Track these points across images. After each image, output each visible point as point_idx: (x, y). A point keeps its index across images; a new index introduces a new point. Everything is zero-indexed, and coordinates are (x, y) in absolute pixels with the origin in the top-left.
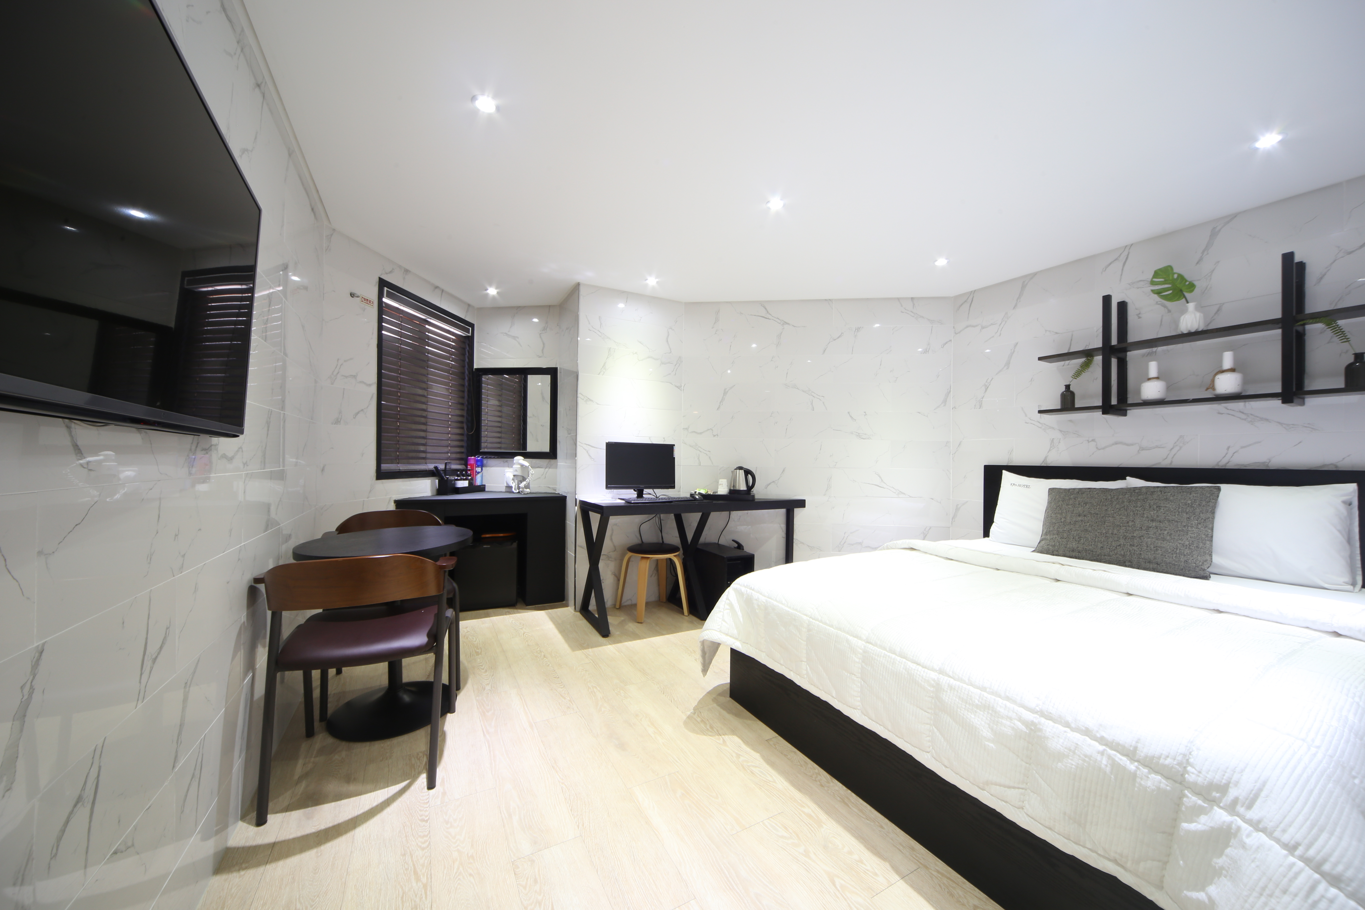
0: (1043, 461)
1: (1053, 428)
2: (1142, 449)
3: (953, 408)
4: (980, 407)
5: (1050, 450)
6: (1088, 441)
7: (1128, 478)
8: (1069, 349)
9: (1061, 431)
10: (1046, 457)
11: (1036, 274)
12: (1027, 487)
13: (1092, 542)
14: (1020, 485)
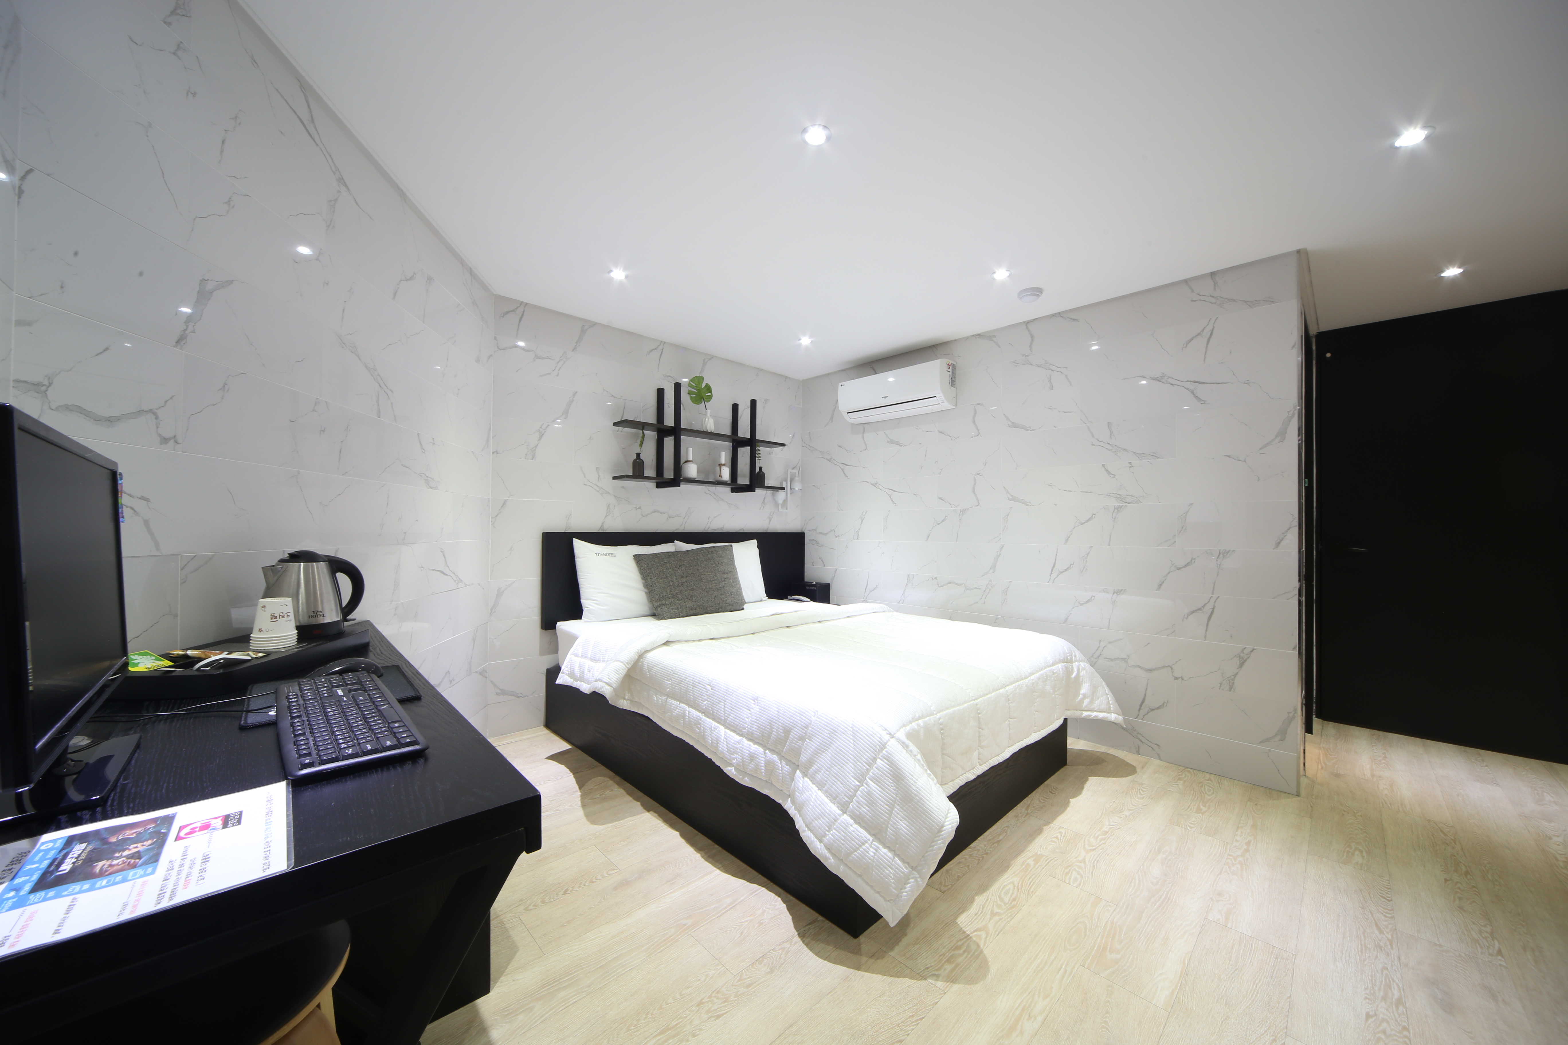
0: (601, 528)
1: (609, 493)
2: (670, 517)
3: (493, 453)
4: (533, 458)
5: (606, 516)
6: (636, 508)
7: (675, 541)
8: (622, 418)
9: (615, 497)
10: (603, 523)
11: (595, 324)
12: (613, 555)
14: (605, 554)
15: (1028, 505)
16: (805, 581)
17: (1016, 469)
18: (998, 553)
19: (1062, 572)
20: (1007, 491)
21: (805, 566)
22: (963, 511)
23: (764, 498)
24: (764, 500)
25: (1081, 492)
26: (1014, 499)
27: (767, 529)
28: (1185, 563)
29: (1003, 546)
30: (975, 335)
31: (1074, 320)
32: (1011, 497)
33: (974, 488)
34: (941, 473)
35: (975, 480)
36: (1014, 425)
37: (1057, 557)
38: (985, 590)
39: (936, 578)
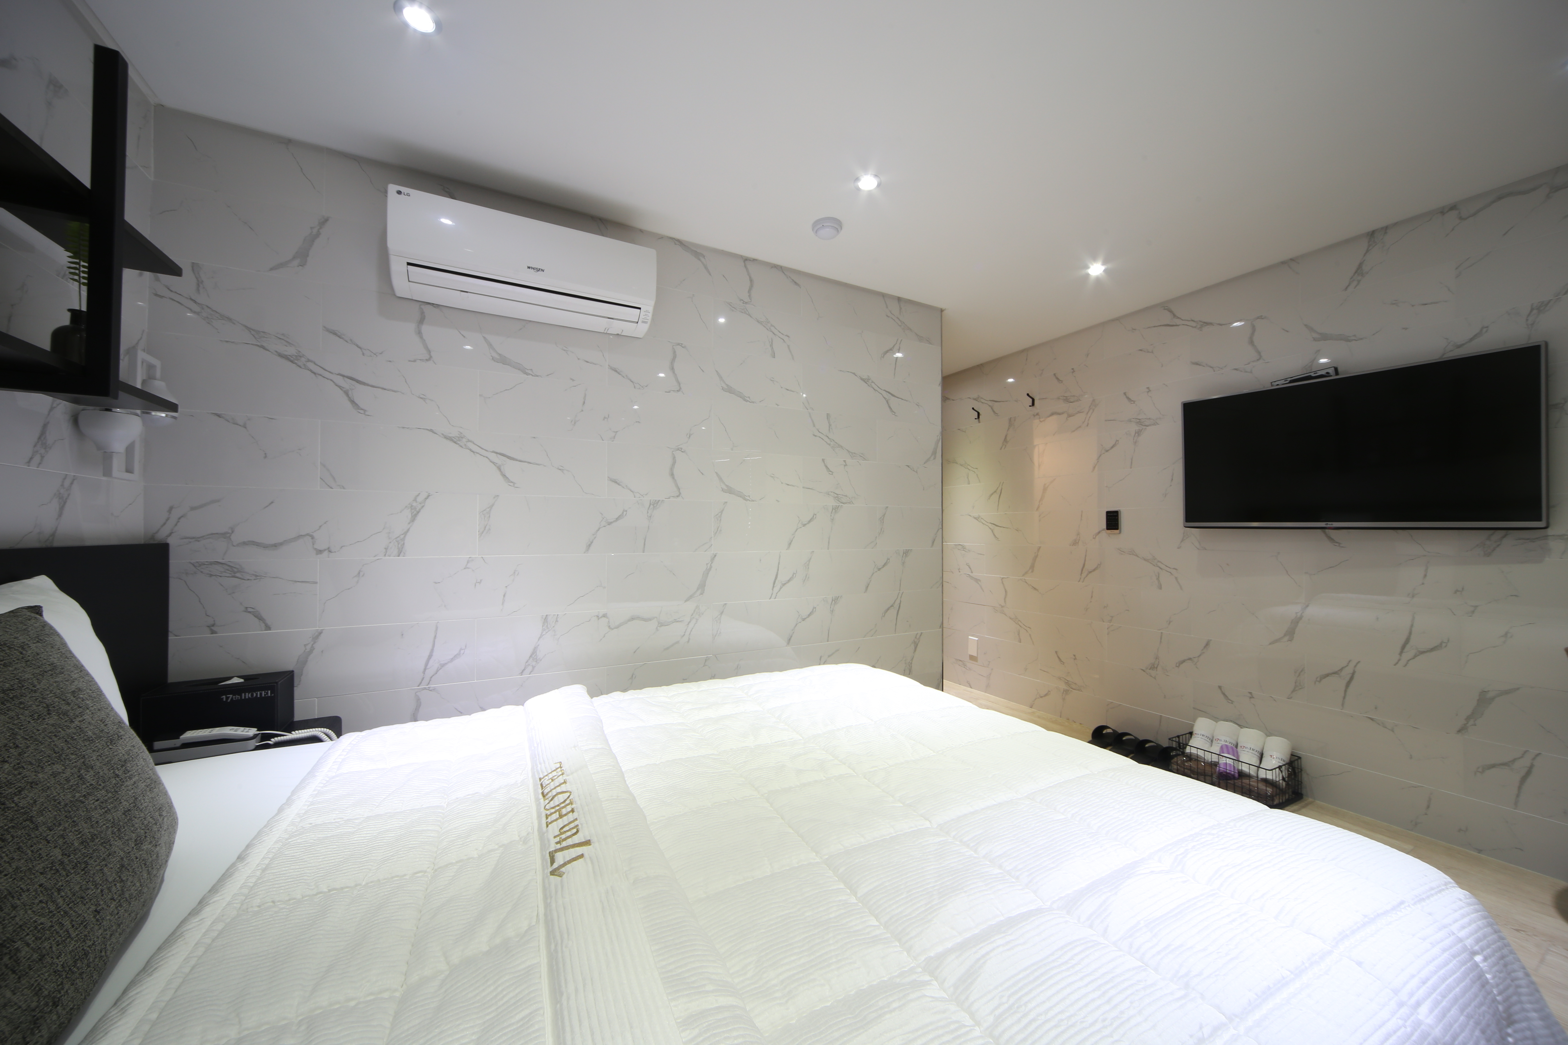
13: (61, 925)
15: (746, 500)
16: (172, 678)
17: (732, 450)
18: (709, 565)
19: (785, 584)
20: (720, 479)
21: (171, 638)
22: (655, 504)
23: (45, 426)
24: (43, 433)
25: (803, 488)
26: (729, 490)
27: (53, 535)
28: (883, 564)
29: (715, 556)
30: (674, 239)
31: (796, 283)
32: (725, 488)
33: (672, 469)
34: (614, 437)
35: (674, 458)
36: (729, 390)
37: (780, 566)
38: (690, 622)
39: (605, 616)
